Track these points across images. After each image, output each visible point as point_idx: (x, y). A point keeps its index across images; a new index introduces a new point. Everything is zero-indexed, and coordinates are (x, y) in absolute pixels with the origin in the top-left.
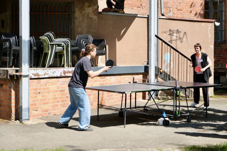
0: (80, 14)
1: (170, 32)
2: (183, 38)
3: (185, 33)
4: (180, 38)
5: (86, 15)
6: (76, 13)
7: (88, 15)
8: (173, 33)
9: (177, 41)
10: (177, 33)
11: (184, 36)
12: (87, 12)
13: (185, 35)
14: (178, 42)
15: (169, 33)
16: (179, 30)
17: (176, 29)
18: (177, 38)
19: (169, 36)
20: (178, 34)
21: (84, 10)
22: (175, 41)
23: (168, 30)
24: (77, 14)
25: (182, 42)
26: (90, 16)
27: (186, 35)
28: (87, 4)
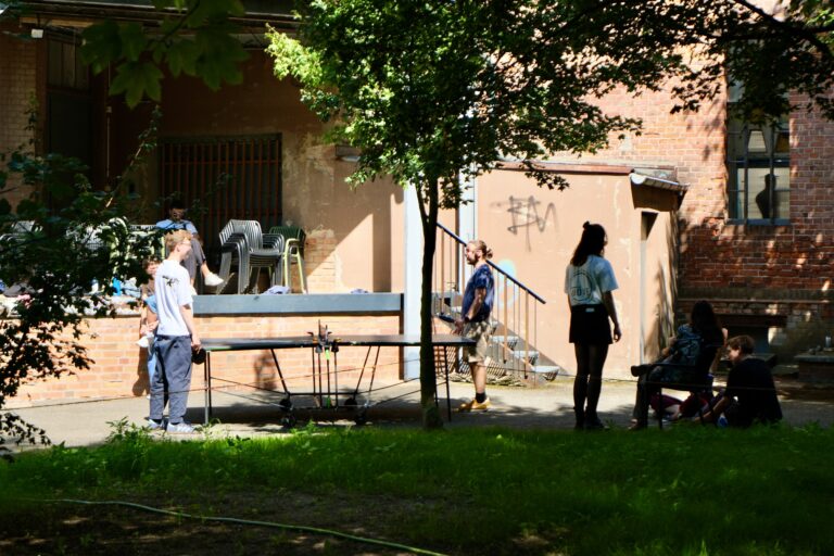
0: (295, 164)
1: (512, 203)
2: (546, 218)
3: (551, 205)
4: (538, 220)
5: (308, 165)
6: (284, 163)
7: (312, 165)
8: (520, 206)
9: (531, 228)
10: (529, 206)
11: (547, 213)
12: (311, 157)
13: (551, 212)
14: (534, 229)
15: (509, 207)
16: (536, 199)
17: (527, 196)
18: (531, 220)
19: (510, 214)
20: (532, 208)
21: (304, 152)
22: (525, 228)
23: (507, 199)
24: (288, 163)
25: (542, 230)
26: (316, 167)
27: (554, 213)
28: (310, 137)
